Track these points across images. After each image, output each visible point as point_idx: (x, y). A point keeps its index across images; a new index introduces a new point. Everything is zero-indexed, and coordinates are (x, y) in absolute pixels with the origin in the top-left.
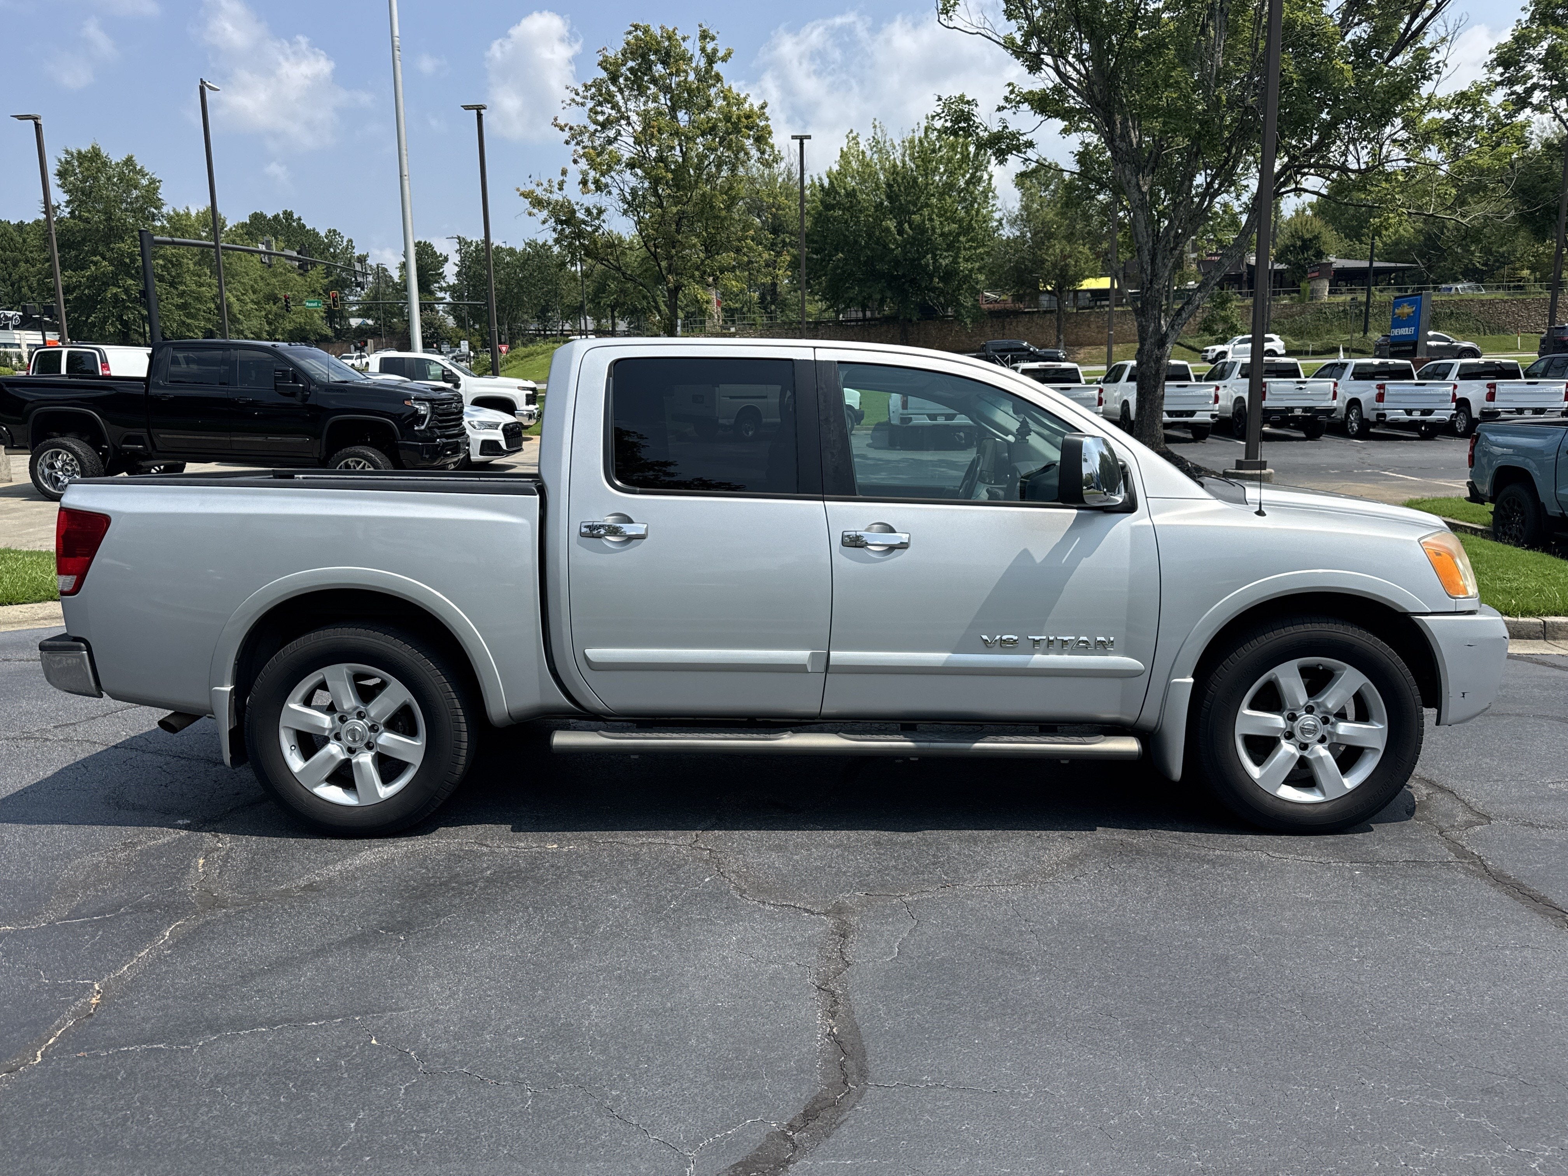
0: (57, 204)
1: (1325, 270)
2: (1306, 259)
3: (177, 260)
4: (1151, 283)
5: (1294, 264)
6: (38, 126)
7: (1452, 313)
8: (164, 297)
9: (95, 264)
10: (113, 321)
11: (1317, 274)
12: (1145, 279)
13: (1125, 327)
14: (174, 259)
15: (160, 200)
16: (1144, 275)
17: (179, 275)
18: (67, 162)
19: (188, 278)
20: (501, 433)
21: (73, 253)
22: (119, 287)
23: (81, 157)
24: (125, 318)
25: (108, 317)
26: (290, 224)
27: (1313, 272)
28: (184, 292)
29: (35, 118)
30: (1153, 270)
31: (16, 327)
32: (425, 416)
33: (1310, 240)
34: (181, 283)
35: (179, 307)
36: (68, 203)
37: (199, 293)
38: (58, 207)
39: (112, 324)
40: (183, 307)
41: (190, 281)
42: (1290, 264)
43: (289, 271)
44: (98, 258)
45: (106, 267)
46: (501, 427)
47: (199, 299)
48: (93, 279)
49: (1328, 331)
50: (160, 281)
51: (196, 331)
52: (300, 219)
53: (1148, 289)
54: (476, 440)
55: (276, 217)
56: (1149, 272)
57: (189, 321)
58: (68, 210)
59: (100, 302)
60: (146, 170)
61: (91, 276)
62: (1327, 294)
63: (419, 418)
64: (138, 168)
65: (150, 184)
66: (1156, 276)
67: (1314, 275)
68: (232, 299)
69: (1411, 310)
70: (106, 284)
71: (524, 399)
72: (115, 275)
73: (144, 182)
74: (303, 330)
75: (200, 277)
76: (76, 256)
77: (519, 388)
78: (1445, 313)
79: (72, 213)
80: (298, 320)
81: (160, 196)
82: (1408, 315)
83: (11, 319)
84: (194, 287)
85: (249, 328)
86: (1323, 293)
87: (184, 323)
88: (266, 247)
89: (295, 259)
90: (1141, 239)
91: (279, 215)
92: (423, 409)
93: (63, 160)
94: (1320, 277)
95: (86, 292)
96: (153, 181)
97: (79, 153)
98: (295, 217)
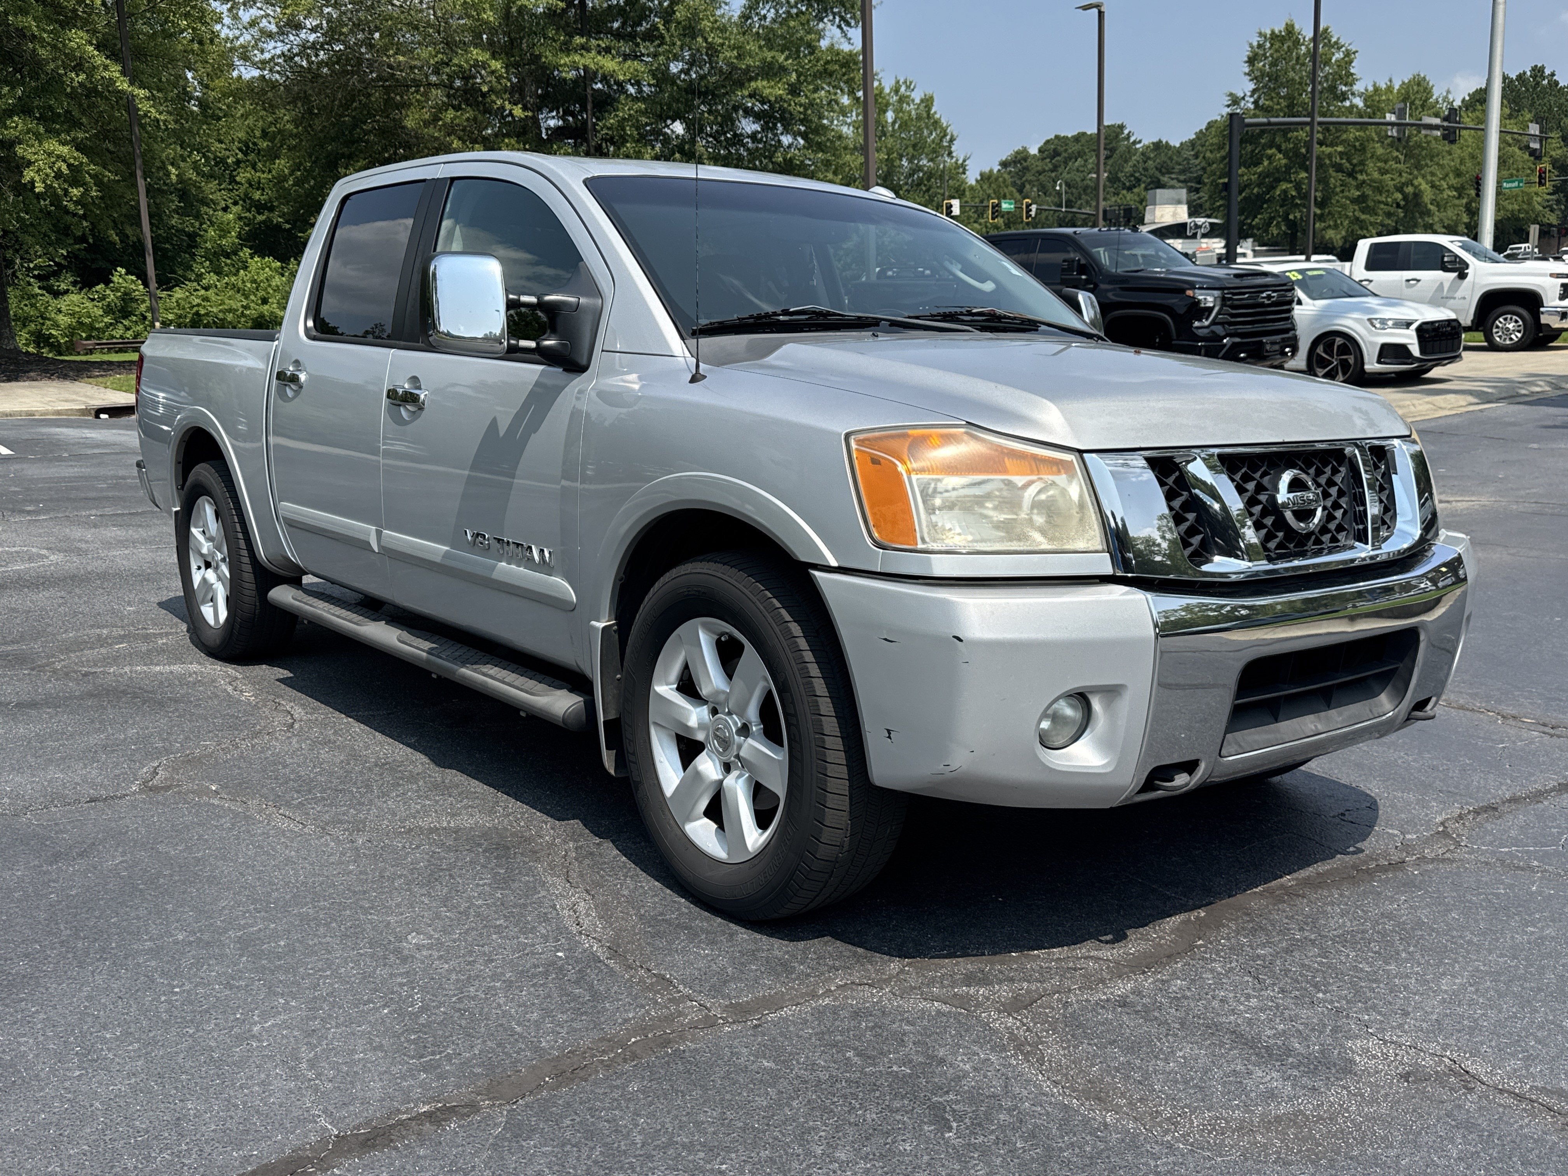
0: (1242, 95)
3: (1361, 145)
6: (1101, 14)
8: (1338, 190)
9: (1269, 158)
10: (1278, 223)
14: (1357, 144)
15: (1352, 74)
17: (1362, 163)
18: (1260, 46)
19: (1372, 165)
20: (1414, 334)
21: (1249, 148)
22: (1291, 182)
23: (1274, 37)
24: (1291, 217)
25: (1273, 218)
26: (1538, 83)
28: (1364, 182)
29: (1097, 6)
31: (1204, 236)
32: (1211, 309)
34: (1361, 172)
35: (1354, 201)
36: (1254, 92)
37: (1381, 181)
38: (1243, 98)
39: (1278, 225)
40: (1361, 200)
41: (1372, 171)
43: (1510, 145)
44: (1274, 150)
45: (1280, 159)
46: (1414, 327)
47: (1379, 190)
48: (1263, 176)
50: (1337, 171)
51: (1370, 228)
52: (1553, 75)
54: (1373, 344)
55: (1520, 77)
57: (1363, 217)
58: (1252, 100)
59: (1266, 202)
60: (1342, 42)
61: (1262, 172)
63: (1198, 311)
64: (1334, 40)
65: (1345, 56)
68: (1424, 186)
70: (1278, 181)
71: (1558, 290)
72: (1288, 168)
73: (1338, 56)
74: (1518, 219)
75: (1386, 162)
76: (1253, 151)
77: (1552, 275)
79: (1256, 103)
80: (1510, 207)
81: (1352, 71)
83: (1200, 227)
84: (1376, 175)
85: (1441, 220)
87: (1357, 219)
88: (1398, 118)
89: (1437, 127)
91: (1525, 73)
92: (1209, 299)
93: (1255, 44)
95: (1255, 191)
96: (1348, 54)
97: (1273, 32)
98: (1547, 72)
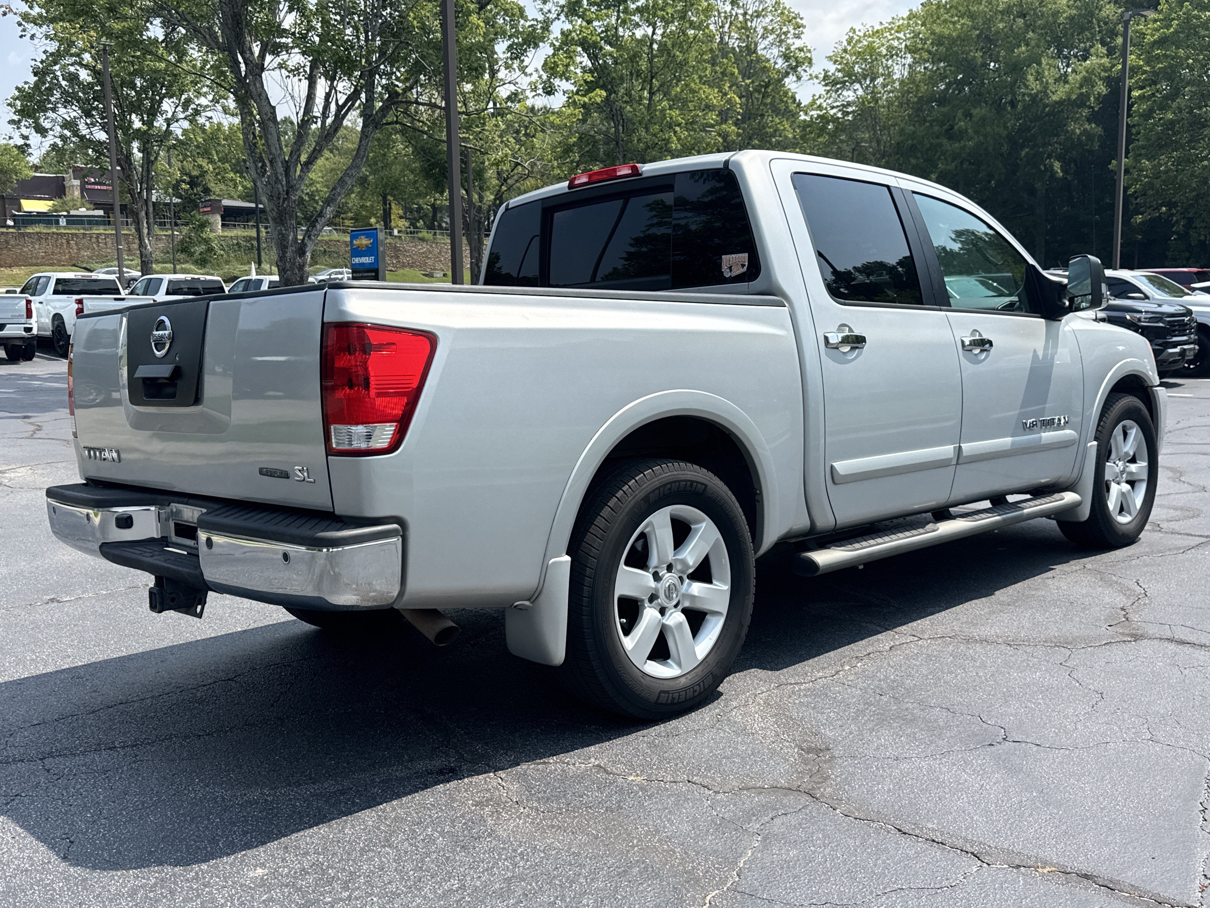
1: (215, 206)
2: (195, 195)
4: (287, 194)
5: (186, 198)
7: (325, 251)
11: (209, 209)
12: (281, 190)
13: (25, 249)
16: (280, 186)
27: (205, 207)
30: (288, 182)
33: (197, 177)
42: (181, 198)
49: (227, 261)
53: (285, 199)
56: (284, 183)
62: (220, 227)
66: (292, 187)
67: (205, 209)
69: (369, 242)
78: (320, 251)
82: (367, 246)
86: (217, 226)
90: (274, 151)
94: (212, 212)
